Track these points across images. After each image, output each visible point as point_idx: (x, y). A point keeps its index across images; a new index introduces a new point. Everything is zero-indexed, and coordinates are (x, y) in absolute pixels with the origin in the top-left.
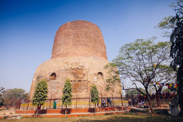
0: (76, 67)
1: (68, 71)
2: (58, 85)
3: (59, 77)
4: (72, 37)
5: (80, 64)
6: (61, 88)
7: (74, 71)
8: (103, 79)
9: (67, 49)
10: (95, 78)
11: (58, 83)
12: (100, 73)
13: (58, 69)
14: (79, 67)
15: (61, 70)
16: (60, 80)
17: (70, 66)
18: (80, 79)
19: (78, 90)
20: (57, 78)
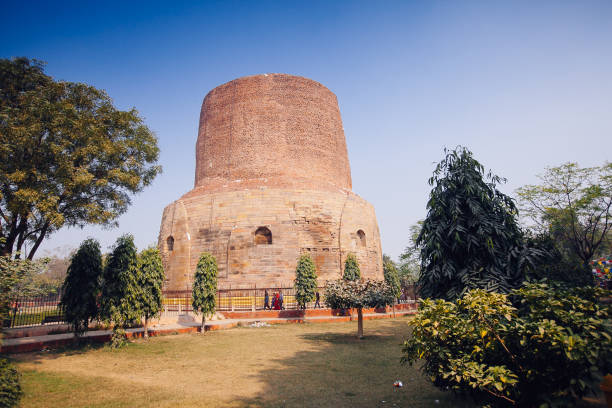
0: (315, 216)
1: (300, 226)
2: (279, 257)
3: (278, 237)
4: (283, 125)
5: (324, 211)
6: (287, 264)
7: (313, 227)
8: (364, 245)
9: (275, 161)
10: (353, 242)
11: (279, 253)
12: (360, 233)
13: (274, 218)
14: (321, 217)
15: (283, 222)
16: (283, 247)
17: (302, 214)
18: (326, 246)
19: (323, 269)
20: (274, 240)
